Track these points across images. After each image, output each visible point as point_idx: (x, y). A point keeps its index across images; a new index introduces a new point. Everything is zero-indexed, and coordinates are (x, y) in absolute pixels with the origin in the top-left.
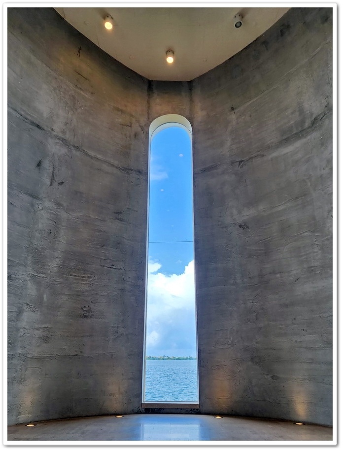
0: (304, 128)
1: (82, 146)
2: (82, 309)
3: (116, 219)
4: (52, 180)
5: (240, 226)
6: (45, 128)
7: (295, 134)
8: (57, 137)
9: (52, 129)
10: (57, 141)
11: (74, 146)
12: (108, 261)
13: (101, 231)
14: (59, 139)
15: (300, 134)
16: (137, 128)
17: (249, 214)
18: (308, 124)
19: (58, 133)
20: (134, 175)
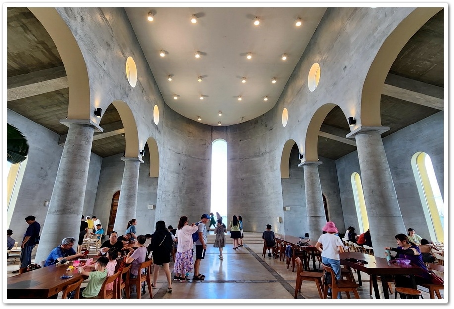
1: (191, 155)
2: (192, 203)
3: (201, 176)
4: (183, 168)
6: (181, 153)
11: (188, 156)
12: (199, 189)
14: (184, 155)
15: (259, 156)
16: (207, 144)
17: (244, 175)
18: (261, 154)
19: (184, 153)
20: (207, 160)
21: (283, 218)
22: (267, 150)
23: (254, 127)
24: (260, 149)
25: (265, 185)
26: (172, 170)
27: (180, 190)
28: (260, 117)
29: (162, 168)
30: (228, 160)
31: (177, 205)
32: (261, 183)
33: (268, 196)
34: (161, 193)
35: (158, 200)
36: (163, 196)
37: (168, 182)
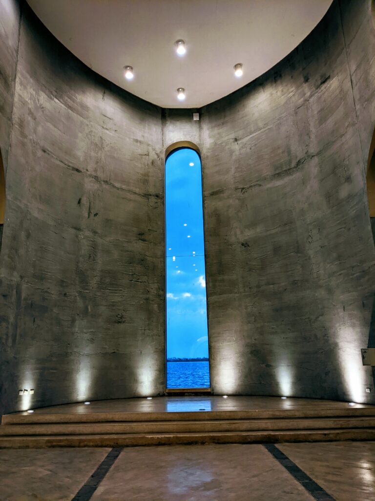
0: (292, 167)
1: (110, 180)
2: (117, 316)
3: (140, 239)
4: (89, 213)
5: (243, 244)
6: (82, 170)
7: (285, 171)
8: (90, 176)
9: (87, 170)
10: (91, 179)
11: (104, 181)
12: (135, 276)
13: (128, 251)
14: (93, 177)
15: (288, 172)
16: (153, 156)
17: (249, 234)
18: (294, 165)
19: (92, 172)
20: (153, 199)
22: (315, 148)
24: (289, 154)
25: (310, 253)
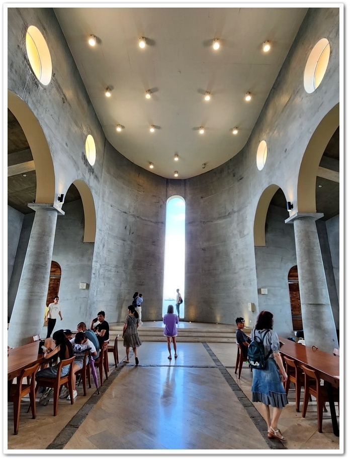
1: (140, 216)
3: (153, 245)
4: (130, 233)
5: (202, 249)
6: (127, 212)
9: (130, 212)
11: (137, 217)
12: (150, 263)
13: (147, 250)
14: (132, 215)
15: (224, 217)
16: (161, 203)
17: (205, 245)
18: (227, 214)
19: (132, 213)
20: (160, 224)
21: (257, 304)
22: (236, 209)
23: (219, 178)
24: (225, 208)
25: (232, 257)
26: (114, 235)
27: (125, 263)
28: (227, 164)
29: (100, 230)
30: (186, 224)
31: (121, 284)
32: (227, 255)
33: (235, 273)
34: (98, 265)
35: (93, 276)
36: (102, 271)
37: (109, 251)
